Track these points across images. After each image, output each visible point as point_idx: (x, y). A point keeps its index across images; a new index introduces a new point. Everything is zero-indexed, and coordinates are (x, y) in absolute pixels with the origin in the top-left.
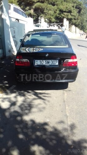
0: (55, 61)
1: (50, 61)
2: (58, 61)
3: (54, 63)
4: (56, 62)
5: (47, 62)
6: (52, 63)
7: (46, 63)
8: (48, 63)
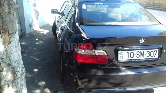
0: (153, 50)
1: (145, 51)
2: (158, 50)
3: (152, 55)
4: (155, 53)
5: (140, 54)
6: (148, 55)
7: (138, 56)
8: (142, 54)
